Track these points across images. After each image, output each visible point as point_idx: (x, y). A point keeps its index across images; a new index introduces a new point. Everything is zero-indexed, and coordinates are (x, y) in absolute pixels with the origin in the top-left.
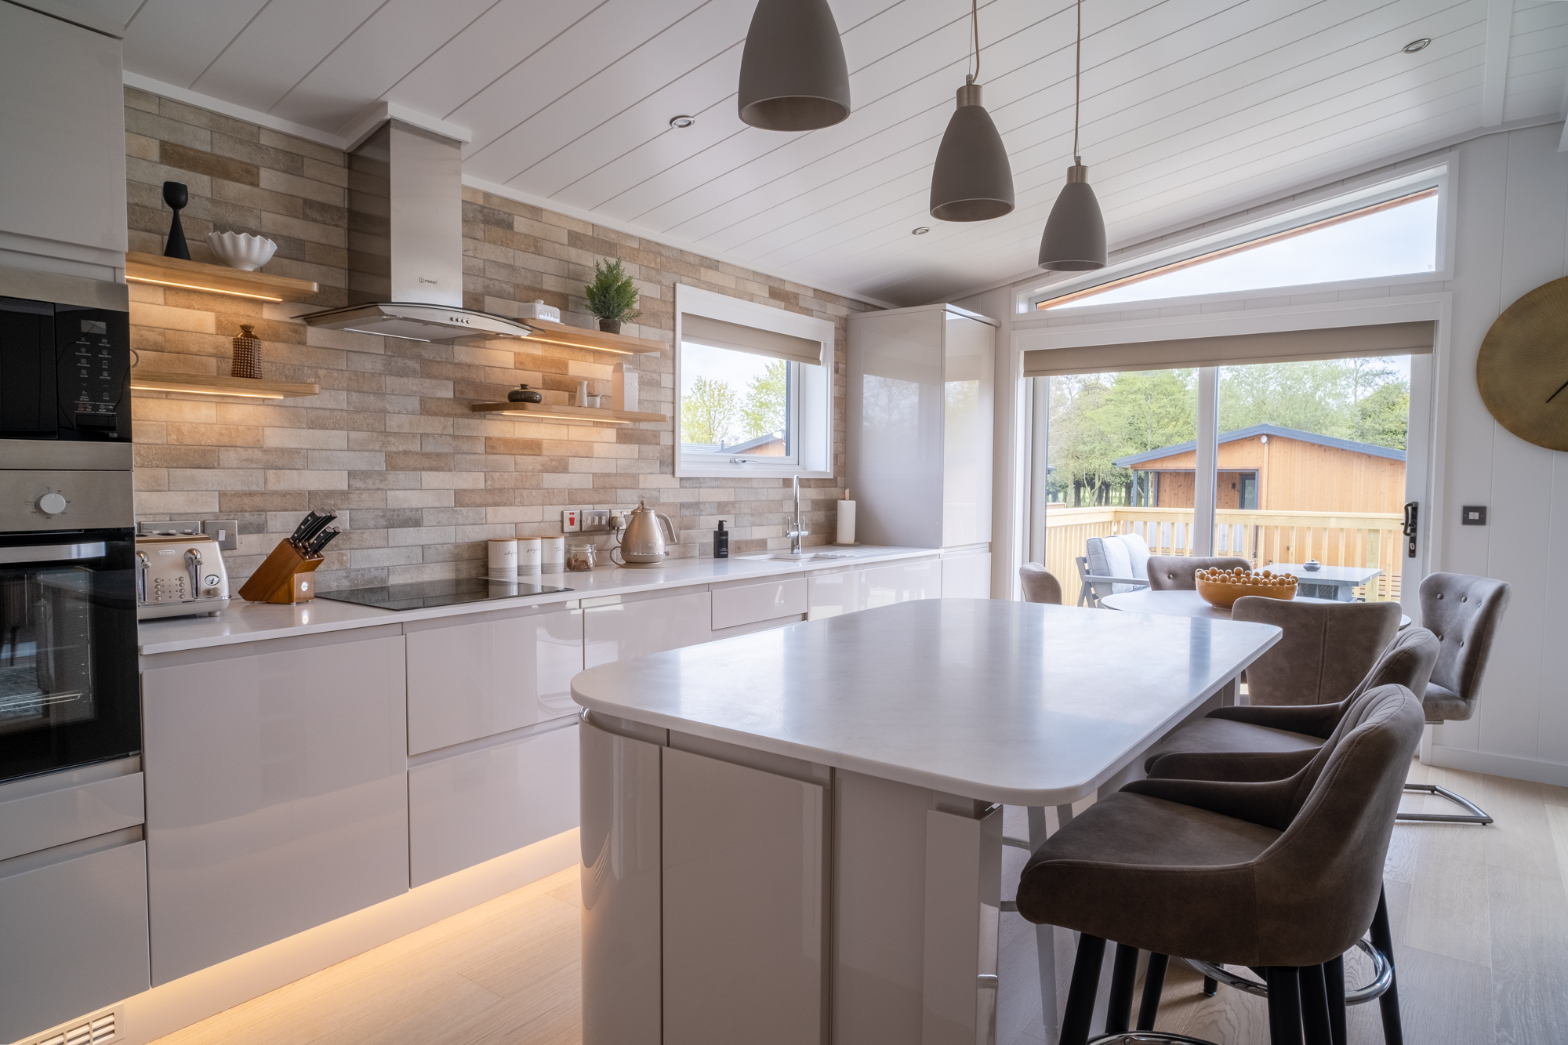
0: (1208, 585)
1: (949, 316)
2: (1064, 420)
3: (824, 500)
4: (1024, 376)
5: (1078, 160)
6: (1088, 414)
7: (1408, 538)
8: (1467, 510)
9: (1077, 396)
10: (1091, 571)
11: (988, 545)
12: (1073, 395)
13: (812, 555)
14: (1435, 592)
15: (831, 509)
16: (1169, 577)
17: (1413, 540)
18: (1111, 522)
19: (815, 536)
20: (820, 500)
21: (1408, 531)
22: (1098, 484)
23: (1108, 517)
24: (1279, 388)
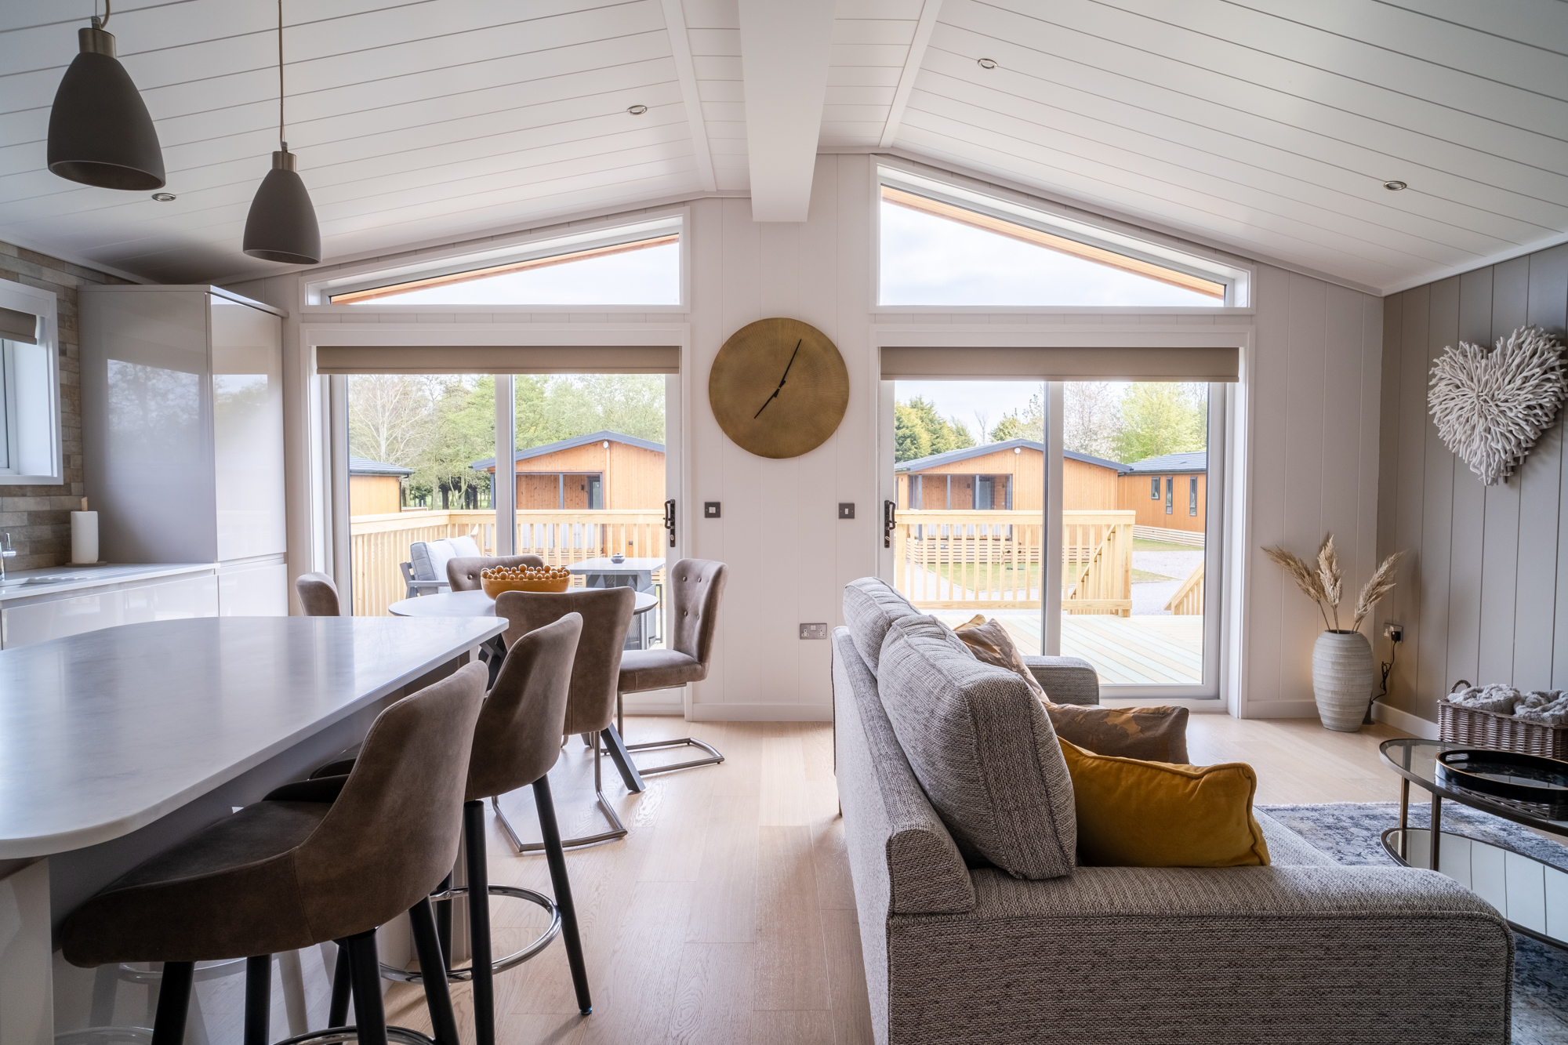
0: (491, 583)
1: (215, 301)
2: (426, 422)
3: (50, 511)
4: (318, 373)
5: (284, 145)
6: (451, 416)
7: (669, 530)
8: (708, 505)
9: (440, 398)
10: (416, 576)
11: (282, 556)
12: (434, 397)
13: (24, 580)
14: (681, 574)
15: (62, 522)
16: (469, 578)
17: (673, 532)
18: (447, 525)
19: (36, 556)
20: (43, 512)
21: (669, 525)
22: (464, 488)
23: (444, 521)
24: (623, 399)
